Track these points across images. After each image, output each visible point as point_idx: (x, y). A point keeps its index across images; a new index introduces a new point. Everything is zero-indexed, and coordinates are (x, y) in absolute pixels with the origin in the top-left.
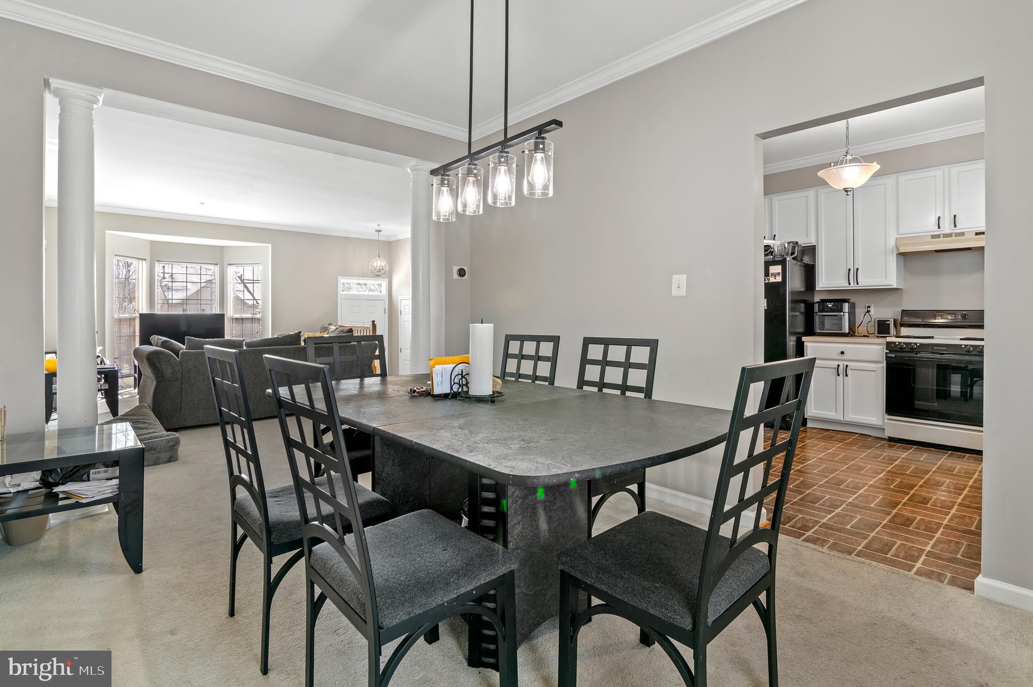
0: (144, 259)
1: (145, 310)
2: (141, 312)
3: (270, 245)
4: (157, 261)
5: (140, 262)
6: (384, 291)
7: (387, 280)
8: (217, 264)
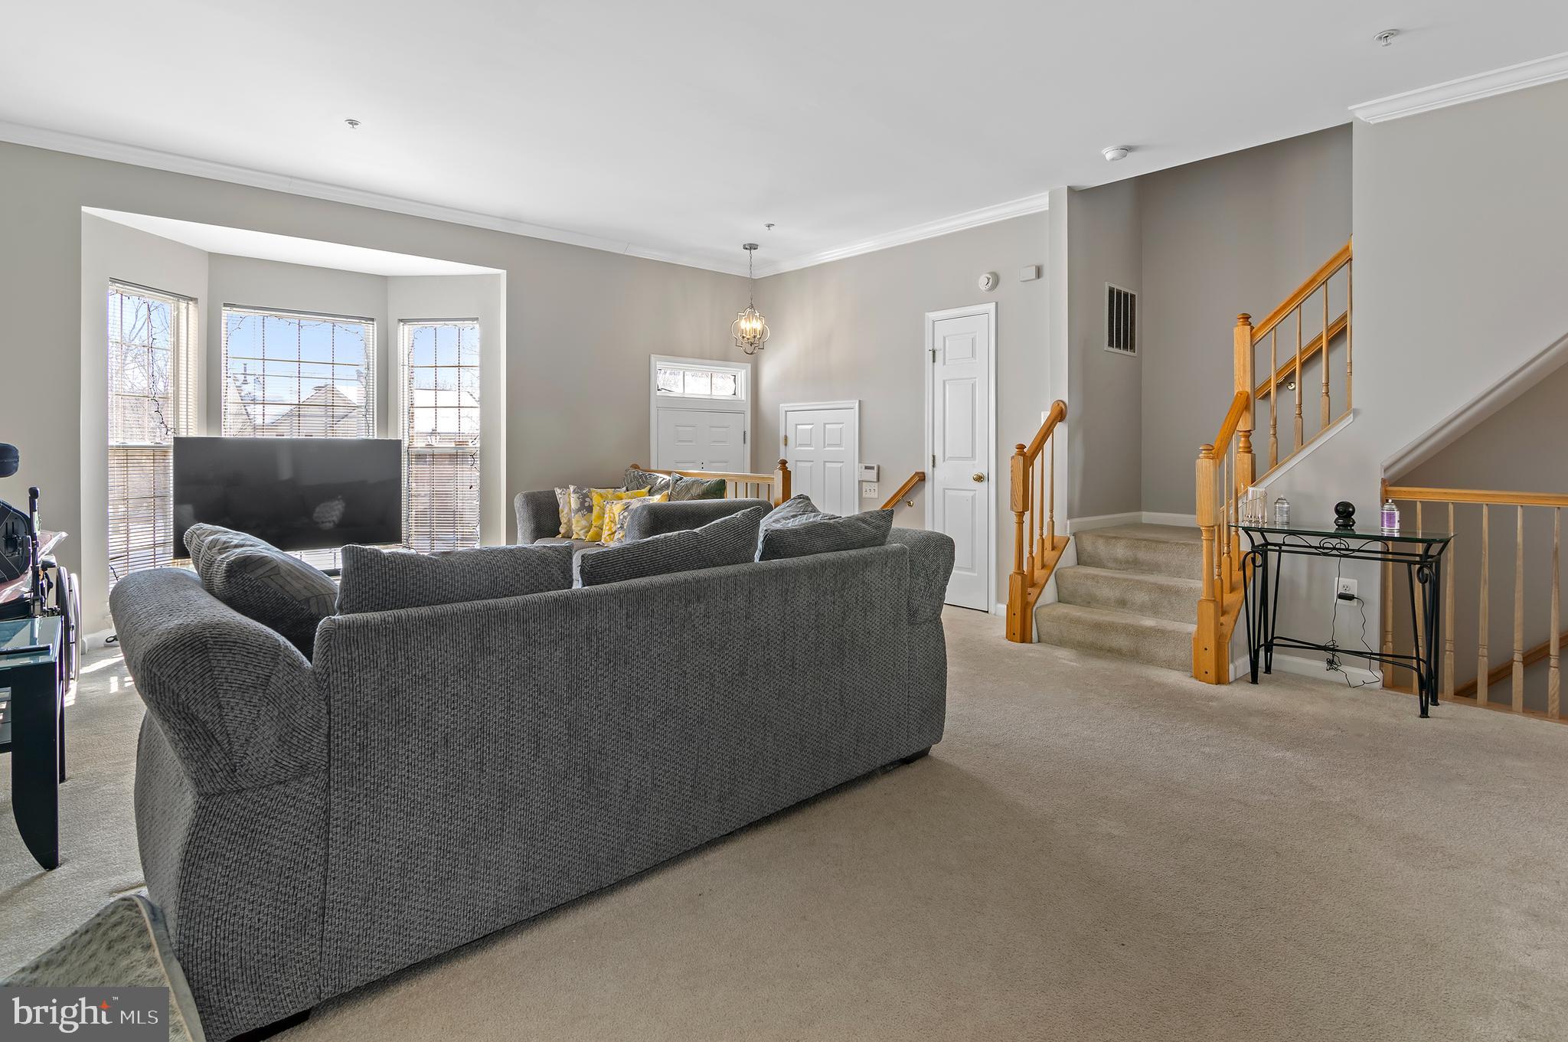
0: (191, 299)
1: (193, 428)
2: (183, 434)
3: (503, 273)
4: (225, 305)
5: (183, 305)
6: (743, 395)
7: (749, 366)
8: (373, 320)
